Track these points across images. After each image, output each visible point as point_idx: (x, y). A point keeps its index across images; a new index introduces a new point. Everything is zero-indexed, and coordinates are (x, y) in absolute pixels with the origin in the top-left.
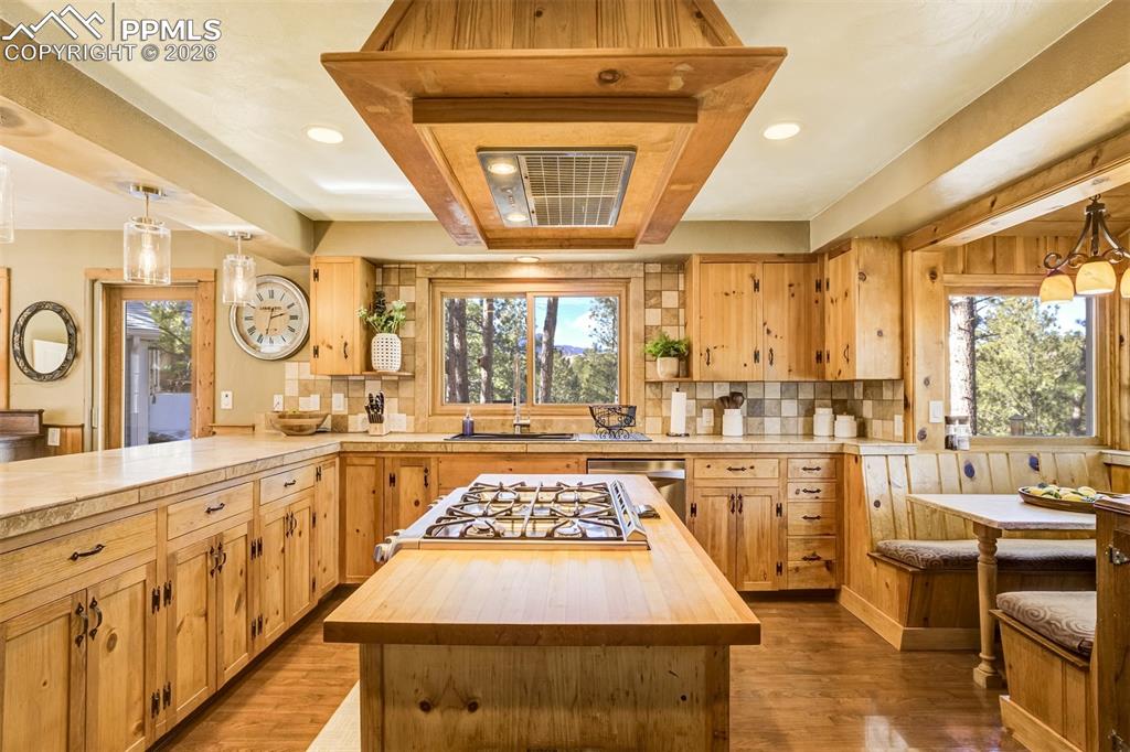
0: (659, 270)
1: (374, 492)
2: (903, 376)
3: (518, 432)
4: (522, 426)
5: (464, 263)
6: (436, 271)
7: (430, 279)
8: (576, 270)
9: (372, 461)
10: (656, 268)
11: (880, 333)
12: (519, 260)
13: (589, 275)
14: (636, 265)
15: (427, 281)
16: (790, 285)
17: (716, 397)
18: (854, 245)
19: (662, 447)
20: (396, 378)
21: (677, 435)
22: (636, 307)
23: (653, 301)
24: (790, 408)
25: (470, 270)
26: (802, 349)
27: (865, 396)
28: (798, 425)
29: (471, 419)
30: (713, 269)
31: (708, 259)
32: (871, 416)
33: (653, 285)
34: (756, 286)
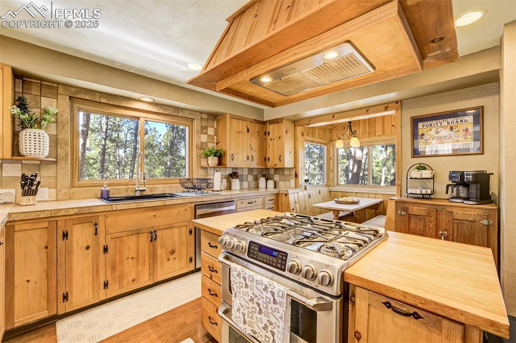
0: (207, 118)
1: (46, 247)
2: (295, 167)
3: (138, 194)
4: (140, 191)
5: (100, 92)
6: (77, 93)
7: (70, 97)
8: (169, 110)
9: (45, 225)
10: (205, 116)
11: (290, 152)
12: (142, 99)
13: (176, 114)
14: (197, 114)
15: (68, 98)
16: (258, 132)
17: (228, 174)
18: (284, 121)
19: (226, 196)
20: (39, 162)
21: (217, 191)
22: (197, 132)
23: (204, 131)
24: (251, 178)
25: (103, 98)
26: (261, 156)
27: (275, 173)
28: (253, 184)
29: (107, 189)
30: (234, 121)
31: (233, 117)
32: (278, 180)
33: (204, 124)
34: (248, 130)
